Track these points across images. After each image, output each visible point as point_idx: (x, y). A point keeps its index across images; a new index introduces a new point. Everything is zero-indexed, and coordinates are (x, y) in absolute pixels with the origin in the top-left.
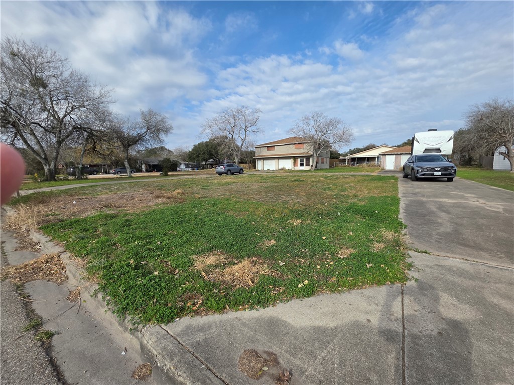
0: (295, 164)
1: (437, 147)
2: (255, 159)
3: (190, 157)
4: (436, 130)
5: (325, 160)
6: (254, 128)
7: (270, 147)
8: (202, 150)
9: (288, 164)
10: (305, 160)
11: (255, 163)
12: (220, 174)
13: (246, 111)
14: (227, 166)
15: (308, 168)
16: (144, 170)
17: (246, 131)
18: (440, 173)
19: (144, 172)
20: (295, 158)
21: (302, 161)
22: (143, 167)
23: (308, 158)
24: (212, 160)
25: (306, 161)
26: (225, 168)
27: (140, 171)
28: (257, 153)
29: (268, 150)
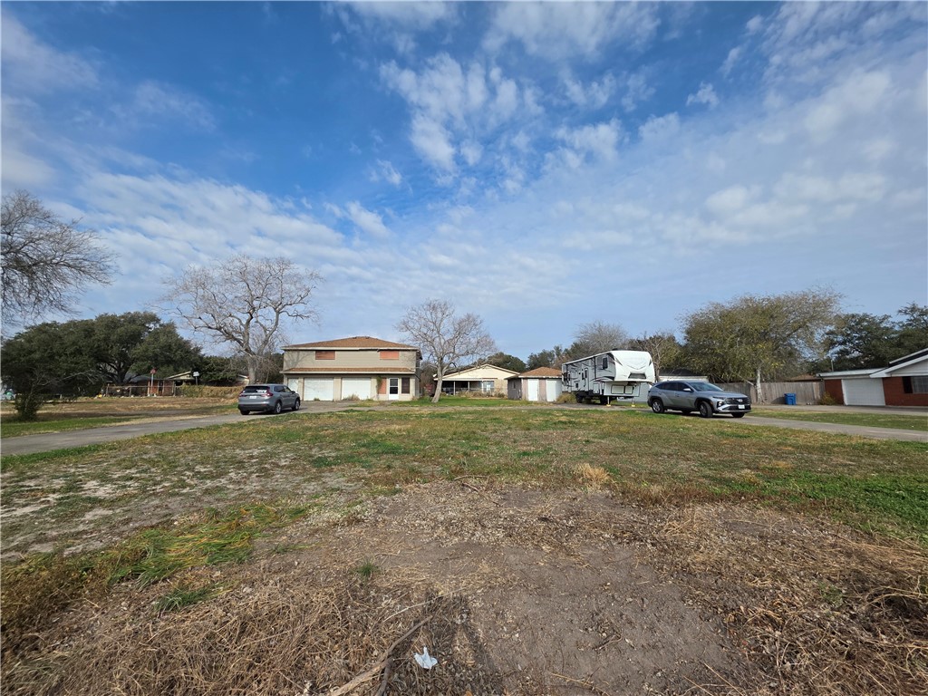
0: (379, 388)
1: (641, 371)
2: (283, 376)
7: (323, 352)
9: (364, 390)
10: (400, 381)
15: (407, 397)
20: (380, 377)
21: (394, 383)
23: (406, 379)
25: (403, 383)
28: (289, 362)
29: (317, 358)
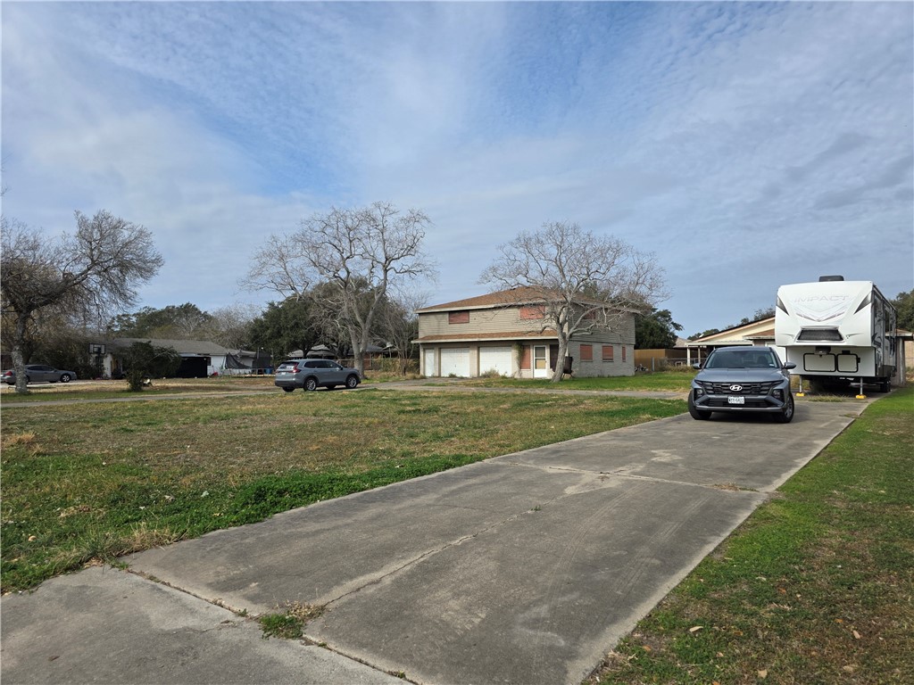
0: (522, 361)
1: (830, 324)
2: (417, 346)
3: (256, 337)
4: (841, 279)
5: (617, 351)
6: (408, 261)
7: (457, 313)
8: (290, 316)
9: (503, 363)
10: (547, 350)
11: (417, 356)
12: (289, 388)
13: (387, 218)
14: (307, 365)
16: (108, 372)
17: (386, 271)
18: (741, 400)
19: (106, 378)
20: (522, 346)
21: (539, 352)
22: (107, 363)
24: (322, 347)
25: (552, 352)
26: (298, 371)
27: (96, 374)
28: (427, 329)
29: (451, 322)
